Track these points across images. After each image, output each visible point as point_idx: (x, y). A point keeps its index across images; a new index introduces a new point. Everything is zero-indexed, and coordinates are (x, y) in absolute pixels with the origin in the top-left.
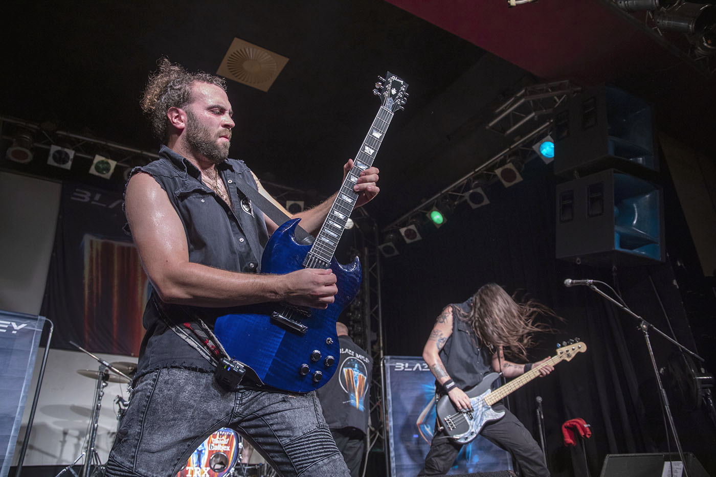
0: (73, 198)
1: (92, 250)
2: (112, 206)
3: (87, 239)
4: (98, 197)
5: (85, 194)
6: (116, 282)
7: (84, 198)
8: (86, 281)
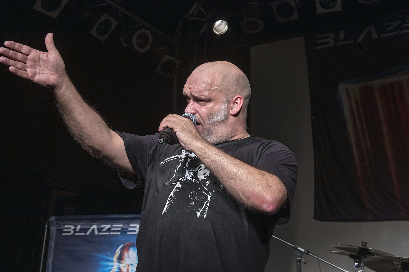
0: (317, 48)
1: (350, 101)
2: (360, 40)
3: (342, 88)
4: (342, 34)
5: (329, 37)
6: (385, 130)
7: (328, 43)
8: (352, 139)
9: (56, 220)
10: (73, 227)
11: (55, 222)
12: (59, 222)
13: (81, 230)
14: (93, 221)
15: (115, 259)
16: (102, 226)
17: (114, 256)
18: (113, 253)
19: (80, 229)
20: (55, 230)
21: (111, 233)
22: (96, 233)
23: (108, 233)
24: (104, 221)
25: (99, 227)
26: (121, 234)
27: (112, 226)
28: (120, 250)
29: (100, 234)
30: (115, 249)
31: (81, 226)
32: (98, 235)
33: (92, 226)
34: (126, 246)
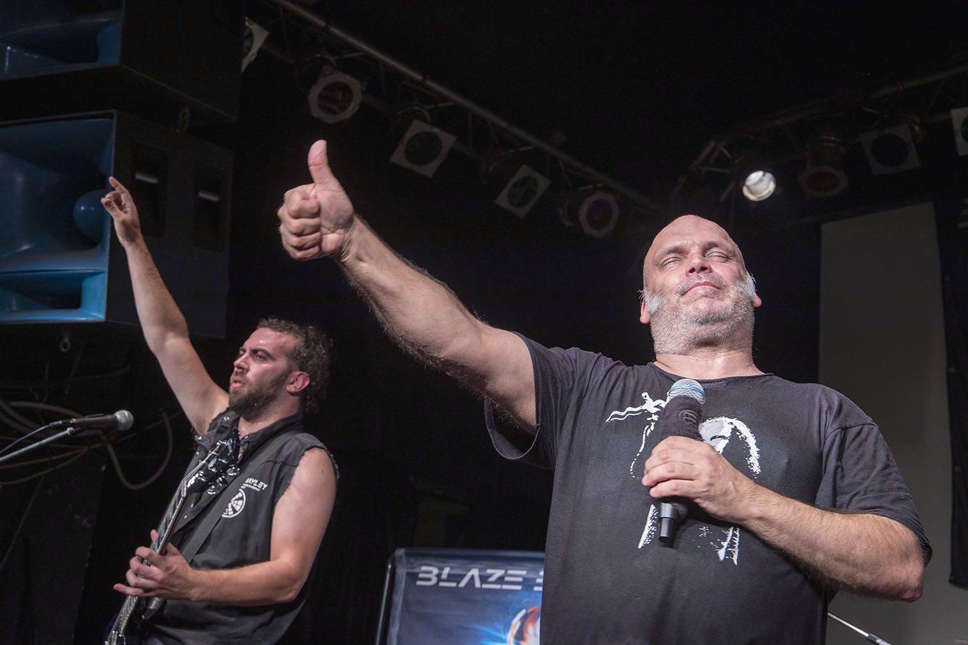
0: (962, 225)
9: (407, 555)
10: (435, 571)
11: (404, 559)
12: (412, 560)
13: (451, 578)
14: (474, 560)
15: (510, 637)
16: (489, 571)
17: (508, 631)
18: (507, 626)
19: (449, 575)
20: (405, 574)
21: (505, 587)
22: (478, 584)
23: (498, 587)
24: (493, 563)
25: (483, 573)
26: (522, 589)
27: (506, 572)
28: (520, 620)
29: (485, 586)
30: (510, 617)
31: (450, 570)
32: (481, 588)
33: (469, 570)
34: (531, 612)
